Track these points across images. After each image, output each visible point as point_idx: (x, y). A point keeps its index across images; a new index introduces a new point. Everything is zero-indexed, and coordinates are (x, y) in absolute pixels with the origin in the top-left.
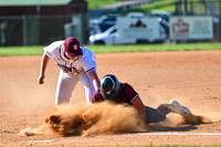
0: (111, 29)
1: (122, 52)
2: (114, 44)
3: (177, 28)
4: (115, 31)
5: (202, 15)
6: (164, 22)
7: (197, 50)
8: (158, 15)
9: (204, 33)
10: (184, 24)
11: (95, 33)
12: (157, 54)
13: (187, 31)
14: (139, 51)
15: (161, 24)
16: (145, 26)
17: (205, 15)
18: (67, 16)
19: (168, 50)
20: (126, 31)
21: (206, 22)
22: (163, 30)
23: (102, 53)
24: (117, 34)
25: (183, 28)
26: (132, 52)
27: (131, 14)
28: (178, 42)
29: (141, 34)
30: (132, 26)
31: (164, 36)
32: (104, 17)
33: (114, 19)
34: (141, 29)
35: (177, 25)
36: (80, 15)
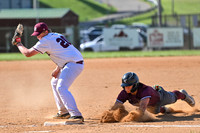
0: (98, 39)
1: (107, 57)
2: (101, 51)
3: (153, 38)
4: (101, 40)
5: (174, 27)
6: (143, 33)
7: (170, 56)
8: (137, 27)
9: (176, 42)
10: (159, 34)
11: (85, 42)
12: (137, 59)
13: (161, 40)
14: (121, 57)
15: (140, 34)
16: (126, 36)
17: (176, 27)
18: (62, 27)
19: (146, 56)
20: (110, 40)
21: (177, 33)
22: (141, 39)
23: (90, 58)
24: (103, 43)
25: (158, 37)
26: (116, 57)
27: (114, 26)
28: (154, 49)
29: (123, 42)
30: (115, 36)
31: (142, 44)
32: (93, 29)
33: (101, 30)
34: (123, 38)
35: (154, 35)
36: (72, 26)
